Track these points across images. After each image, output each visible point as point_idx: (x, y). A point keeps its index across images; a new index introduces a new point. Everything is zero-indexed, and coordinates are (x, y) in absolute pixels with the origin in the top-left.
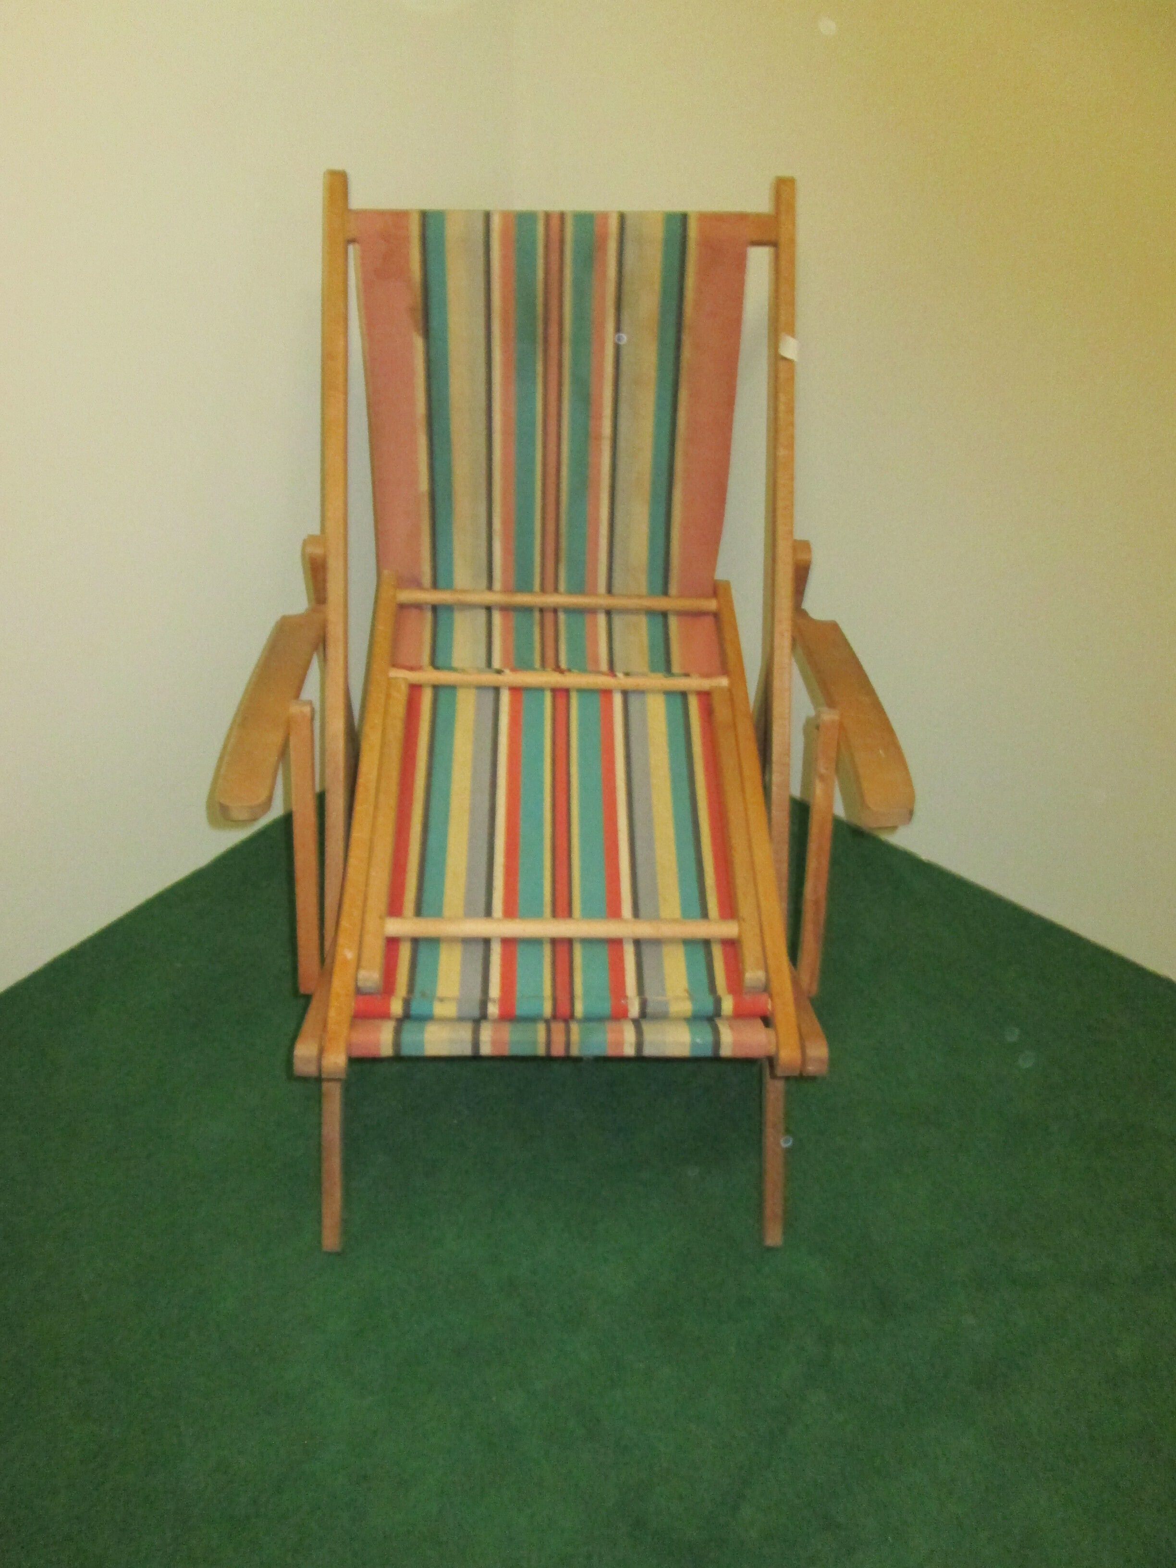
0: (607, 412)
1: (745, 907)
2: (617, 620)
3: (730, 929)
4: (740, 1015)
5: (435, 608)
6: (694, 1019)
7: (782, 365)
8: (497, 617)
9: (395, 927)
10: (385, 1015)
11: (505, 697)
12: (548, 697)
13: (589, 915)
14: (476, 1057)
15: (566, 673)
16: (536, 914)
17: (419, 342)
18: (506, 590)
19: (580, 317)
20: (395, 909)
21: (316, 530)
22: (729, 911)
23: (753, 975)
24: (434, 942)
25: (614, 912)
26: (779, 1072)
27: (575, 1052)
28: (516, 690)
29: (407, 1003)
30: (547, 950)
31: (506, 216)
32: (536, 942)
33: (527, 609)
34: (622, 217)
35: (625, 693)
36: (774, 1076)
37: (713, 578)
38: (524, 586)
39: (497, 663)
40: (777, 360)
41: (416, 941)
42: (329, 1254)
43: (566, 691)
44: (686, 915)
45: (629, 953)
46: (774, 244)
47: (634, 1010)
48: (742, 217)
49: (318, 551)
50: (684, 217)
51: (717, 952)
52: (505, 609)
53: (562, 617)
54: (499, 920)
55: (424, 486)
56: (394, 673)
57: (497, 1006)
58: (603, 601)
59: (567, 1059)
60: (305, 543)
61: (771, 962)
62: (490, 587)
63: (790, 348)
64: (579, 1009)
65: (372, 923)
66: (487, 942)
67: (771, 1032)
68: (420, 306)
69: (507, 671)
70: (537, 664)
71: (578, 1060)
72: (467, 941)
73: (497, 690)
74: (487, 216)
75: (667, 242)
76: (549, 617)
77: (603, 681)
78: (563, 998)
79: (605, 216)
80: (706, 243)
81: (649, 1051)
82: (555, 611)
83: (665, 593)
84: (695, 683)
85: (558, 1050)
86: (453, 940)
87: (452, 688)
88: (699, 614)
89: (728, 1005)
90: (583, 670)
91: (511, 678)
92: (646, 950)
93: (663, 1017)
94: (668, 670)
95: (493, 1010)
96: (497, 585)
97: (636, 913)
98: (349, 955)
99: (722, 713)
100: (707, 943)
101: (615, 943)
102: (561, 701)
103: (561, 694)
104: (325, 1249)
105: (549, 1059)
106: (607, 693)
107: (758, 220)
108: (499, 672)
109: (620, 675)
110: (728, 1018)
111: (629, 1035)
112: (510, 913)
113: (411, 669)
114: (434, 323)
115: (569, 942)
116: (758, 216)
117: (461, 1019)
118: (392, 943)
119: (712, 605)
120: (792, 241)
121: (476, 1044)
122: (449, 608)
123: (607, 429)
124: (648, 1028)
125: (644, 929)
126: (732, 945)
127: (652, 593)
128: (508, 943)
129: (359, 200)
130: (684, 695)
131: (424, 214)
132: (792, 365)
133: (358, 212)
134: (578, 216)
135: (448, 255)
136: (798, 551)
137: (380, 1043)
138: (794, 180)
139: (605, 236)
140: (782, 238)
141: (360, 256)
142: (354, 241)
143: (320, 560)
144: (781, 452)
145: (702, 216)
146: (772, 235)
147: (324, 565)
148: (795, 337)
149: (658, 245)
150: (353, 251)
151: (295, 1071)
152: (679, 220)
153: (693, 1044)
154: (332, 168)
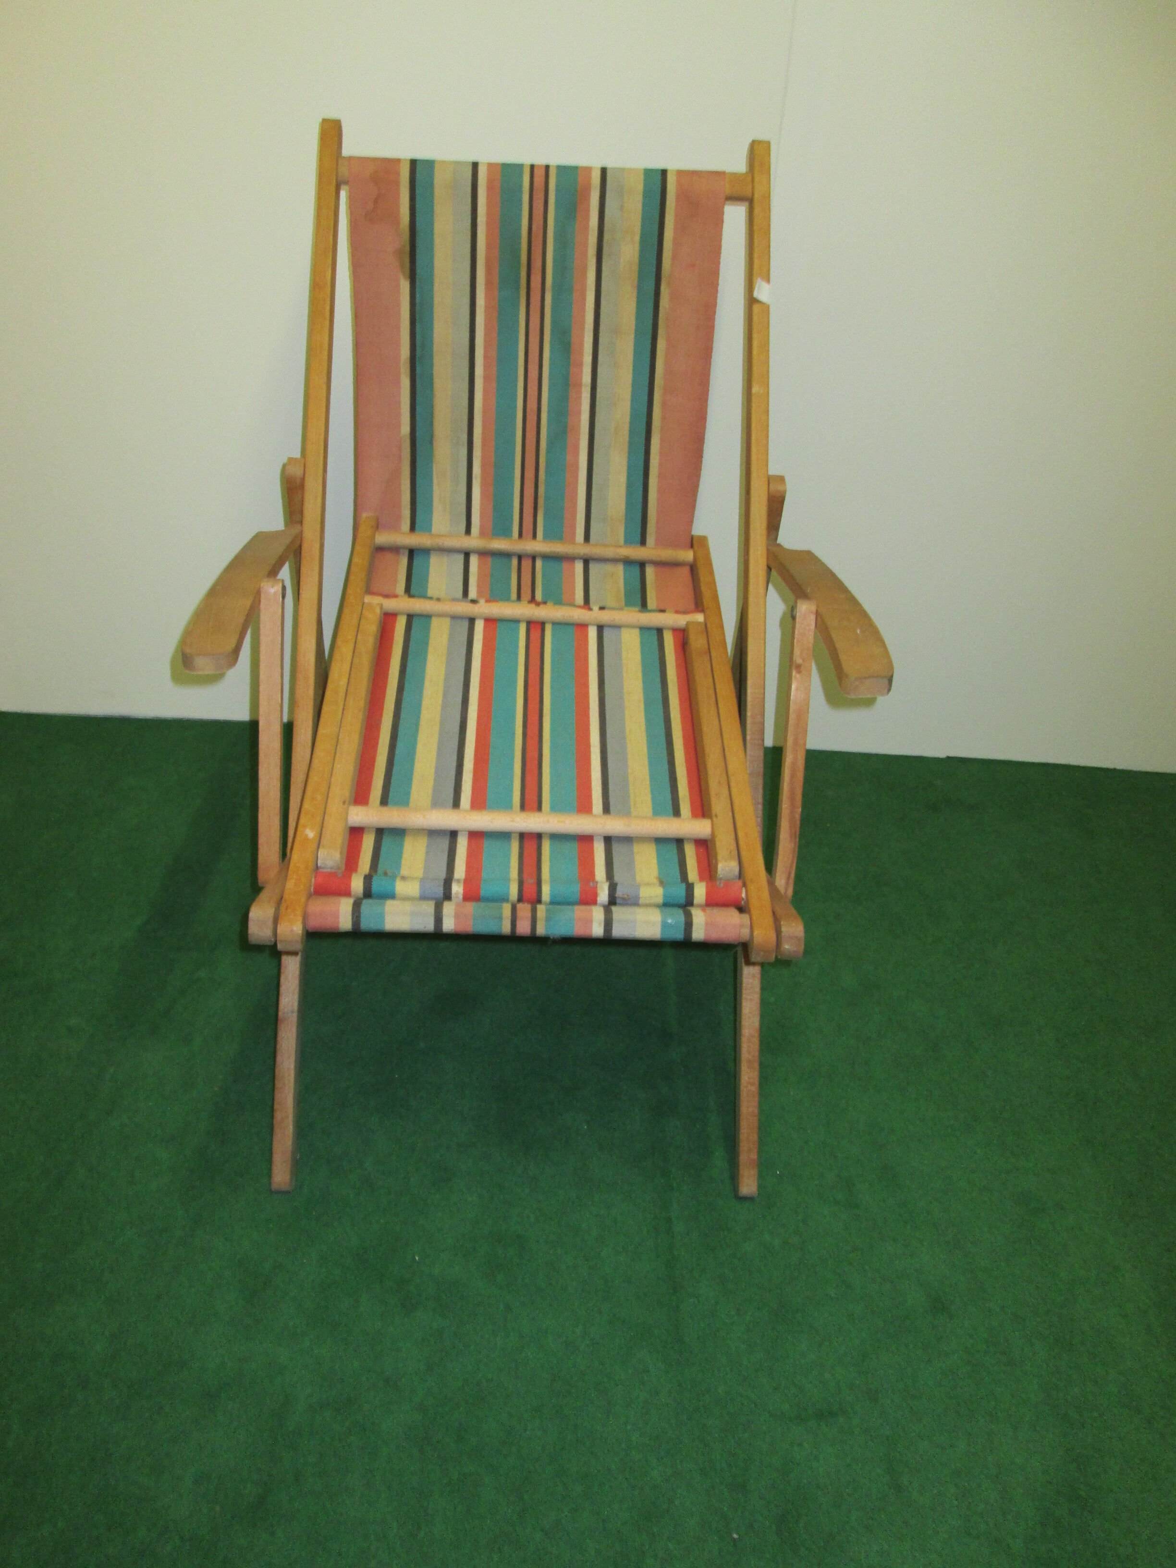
0: (588, 359)
1: (719, 805)
2: (592, 566)
3: (701, 828)
4: (712, 903)
5: (412, 553)
6: (666, 905)
7: (756, 308)
8: (474, 560)
9: (358, 816)
10: (346, 892)
11: (479, 626)
12: (523, 628)
13: (557, 808)
14: (438, 936)
15: (542, 606)
16: (505, 806)
17: (405, 286)
18: (483, 534)
19: (562, 266)
20: (360, 797)
21: (297, 455)
22: (702, 809)
23: (726, 867)
24: (399, 833)
25: (584, 807)
26: (754, 958)
27: (541, 931)
28: (490, 622)
29: (368, 879)
30: (515, 845)
31: (491, 166)
32: (504, 836)
33: (506, 555)
34: (604, 171)
35: (600, 629)
36: (748, 963)
37: (691, 534)
38: (503, 531)
39: (473, 593)
40: (751, 301)
41: (380, 832)
42: (278, 1192)
43: (541, 625)
44: (657, 812)
45: (599, 850)
46: (749, 201)
47: (603, 896)
48: (719, 175)
49: (297, 471)
50: (664, 173)
51: (690, 851)
52: (484, 554)
53: (539, 563)
54: (466, 811)
55: (406, 429)
56: (368, 599)
57: (462, 885)
58: (578, 547)
59: (533, 940)
60: (284, 466)
61: (744, 854)
62: (468, 531)
63: (763, 292)
64: (546, 891)
65: (335, 807)
66: (453, 835)
67: (745, 918)
68: (408, 249)
69: (482, 601)
70: (514, 596)
71: (544, 941)
72: (433, 833)
73: (472, 621)
74: (475, 165)
75: (647, 194)
76: (526, 564)
77: (577, 615)
78: (530, 881)
79: (588, 170)
80: (684, 196)
81: (618, 932)
82: (534, 558)
83: (643, 542)
84: (671, 619)
85: (523, 928)
86: (419, 831)
87: (427, 617)
88: (675, 564)
89: (700, 892)
90: (559, 602)
91: (485, 608)
92: (616, 847)
93: (633, 902)
94: (644, 605)
95: (457, 889)
96: (475, 529)
97: (606, 809)
98: (311, 834)
99: (697, 642)
100: (680, 842)
101: (586, 840)
102: (535, 634)
103: (536, 626)
104: (274, 1187)
105: (513, 939)
106: (582, 627)
107: (733, 178)
108: (474, 602)
109: (596, 608)
110: (700, 906)
111: (598, 915)
112: (478, 803)
113: (387, 596)
114: (420, 269)
115: (538, 837)
116: (734, 175)
117: (423, 898)
118: (356, 832)
119: (688, 556)
120: (767, 197)
121: (438, 920)
122: (426, 551)
123: (587, 378)
124: (618, 912)
125: (615, 825)
126: (704, 845)
127: (628, 541)
128: (476, 836)
129: (348, 150)
130: (660, 631)
131: (413, 163)
132: (766, 308)
133: (350, 158)
134: (561, 169)
135: (436, 201)
136: (773, 487)
137: (338, 917)
138: (769, 143)
139: (587, 189)
140: (756, 196)
141: (351, 199)
142: (346, 183)
143: (298, 481)
144: (755, 389)
145: (680, 173)
146: (748, 192)
147: (302, 486)
148: (768, 281)
149: (639, 198)
150: (343, 195)
151: (249, 936)
152: (659, 177)
153: (664, 925)
154: (326, 117)
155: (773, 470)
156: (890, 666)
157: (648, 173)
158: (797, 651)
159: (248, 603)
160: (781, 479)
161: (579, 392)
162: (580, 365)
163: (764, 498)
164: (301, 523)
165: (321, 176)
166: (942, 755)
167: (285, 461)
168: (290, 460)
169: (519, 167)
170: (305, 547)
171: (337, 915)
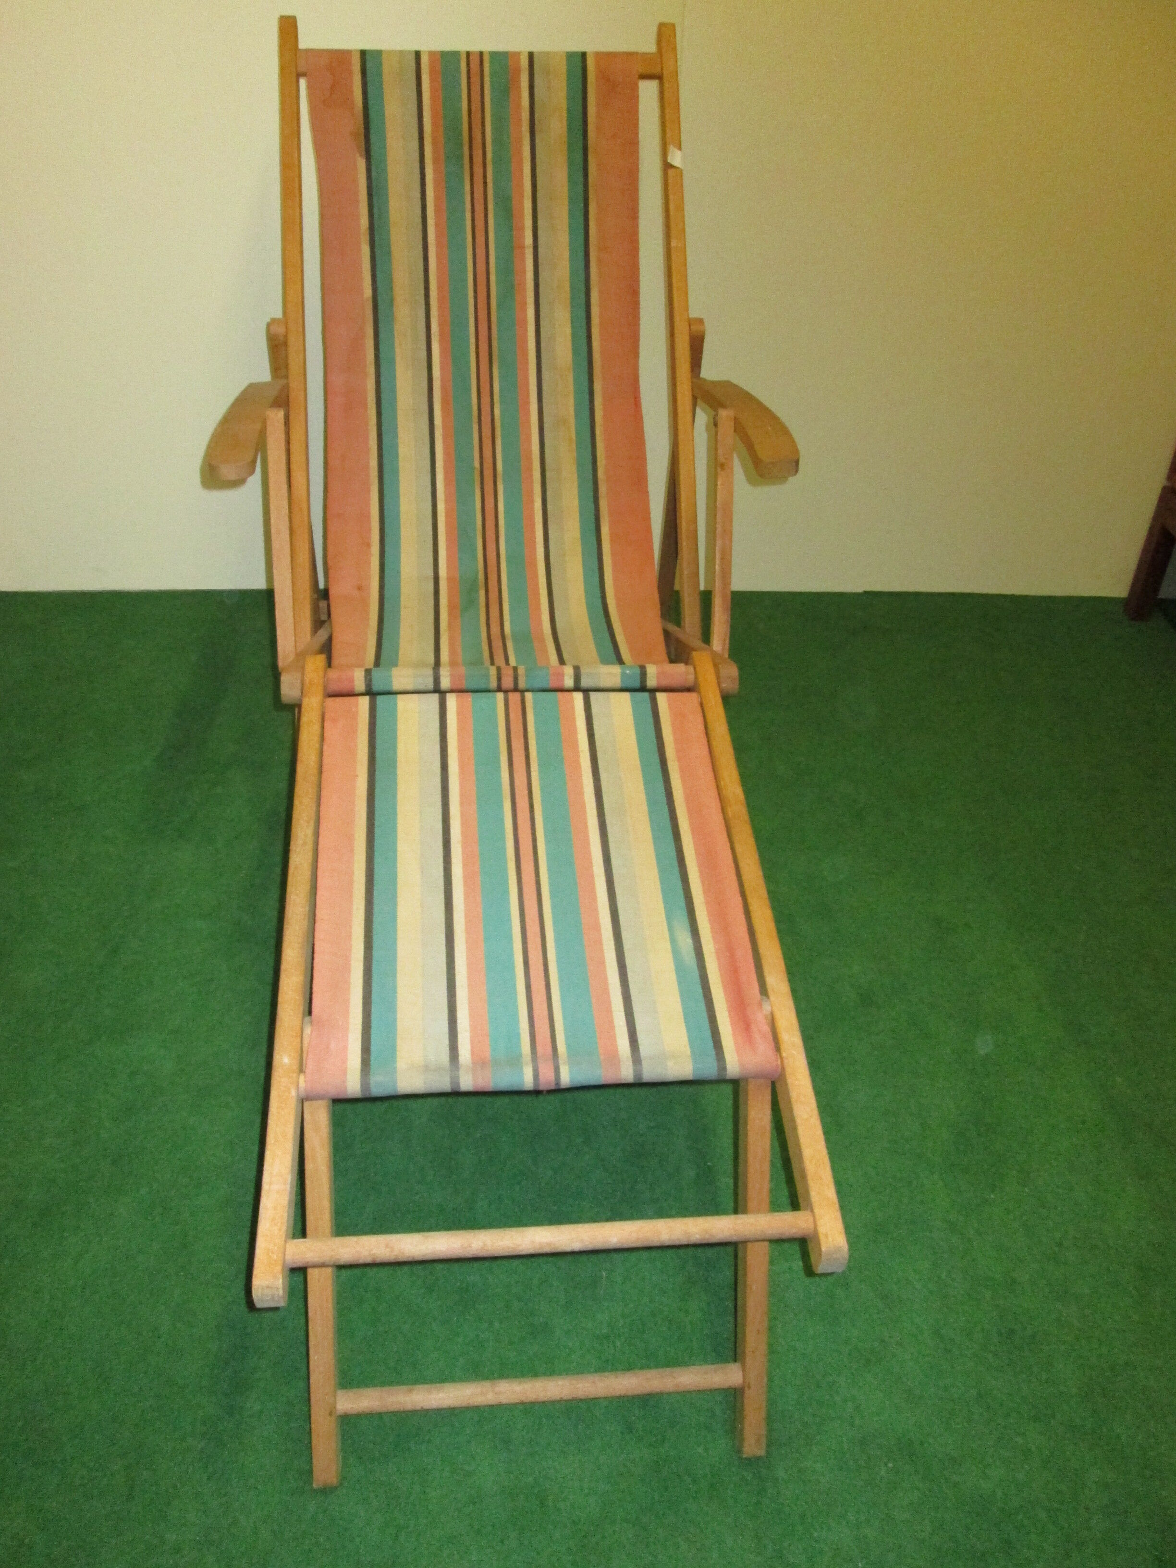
0: (529, 224)
7: (671, 172)
17: (361, 164)
19: (500, 142)
21: (278, 314)
27: (522, 684)
31: (432, 54)
34: (531, 55)
40: (667, 166)
46: (659, 77)
48: (633, 56)
49: (280, 330)
50: (583, 56)
53: (497, 411)
55: (368, 292)
60: (269, 325)
62: (430, 387)
63: (676, 158)
68: (362, 131)
74: (418, 54)
75: (571, 74)
76: (486, 412)
79: (517, 54)
80: (604, 77)
96: (436, 384)
107: (644, 57)
114: (374, 148)
116: (645, 55)
120: (675, 74)
123: (529, 240)
129: (304, 43)
131: (363, 53)
132: (679, 172)
133: (308, 51)
134: (494, 55)
135: (385, 86)
136: (694, 328)
137: (353, 681)
138: (673, 25)
139: (518, 71)
140: (666, 73)
141: (309, 87)
142: (304, 75)
143: (282, 338)
144: (674, 244)
145: (598, 55)
146: (656, 70)
147: (285, 344)
148: (680, 149)
149: (564, 77)
150: (303, 82)
151: (282, 696)
152: (579, 58)
153: (623, 675)
154: (283, 14)
155: (694, 314)
156: (797, 451)
157: (570, 56)
158: (720, 452)
159: (258, 426)
160: (701, 321)
161: (523, 254)
162: (522, 229)
163: (687, 338)
164: (286, 377)
165: (283, 68)
166: (860, 590)
167: (269, 320)
168: (274, 321)
169: (455, 54)
170: (292, 395)
171: (352, 680)
